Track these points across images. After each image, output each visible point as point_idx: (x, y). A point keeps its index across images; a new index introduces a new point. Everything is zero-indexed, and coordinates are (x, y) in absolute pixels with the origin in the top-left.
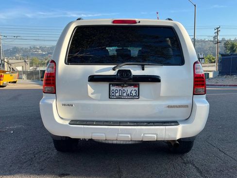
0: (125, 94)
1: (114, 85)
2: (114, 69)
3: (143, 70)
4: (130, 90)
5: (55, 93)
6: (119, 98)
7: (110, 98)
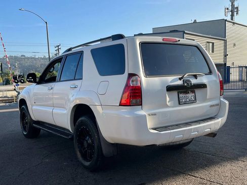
0: (188, 100)
1: (181, 93)
2: (180, 79)
3: (196, 79)
4: (190, 96)
5: (141, 105)
6: (185, 103)
7: (179, 104)
